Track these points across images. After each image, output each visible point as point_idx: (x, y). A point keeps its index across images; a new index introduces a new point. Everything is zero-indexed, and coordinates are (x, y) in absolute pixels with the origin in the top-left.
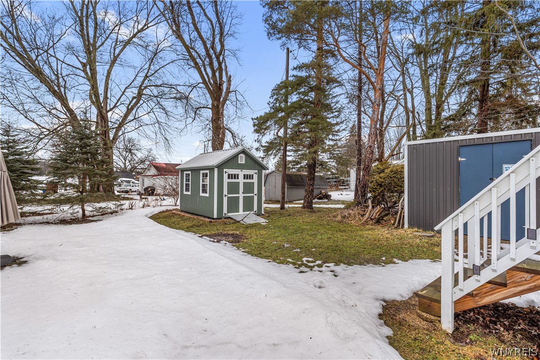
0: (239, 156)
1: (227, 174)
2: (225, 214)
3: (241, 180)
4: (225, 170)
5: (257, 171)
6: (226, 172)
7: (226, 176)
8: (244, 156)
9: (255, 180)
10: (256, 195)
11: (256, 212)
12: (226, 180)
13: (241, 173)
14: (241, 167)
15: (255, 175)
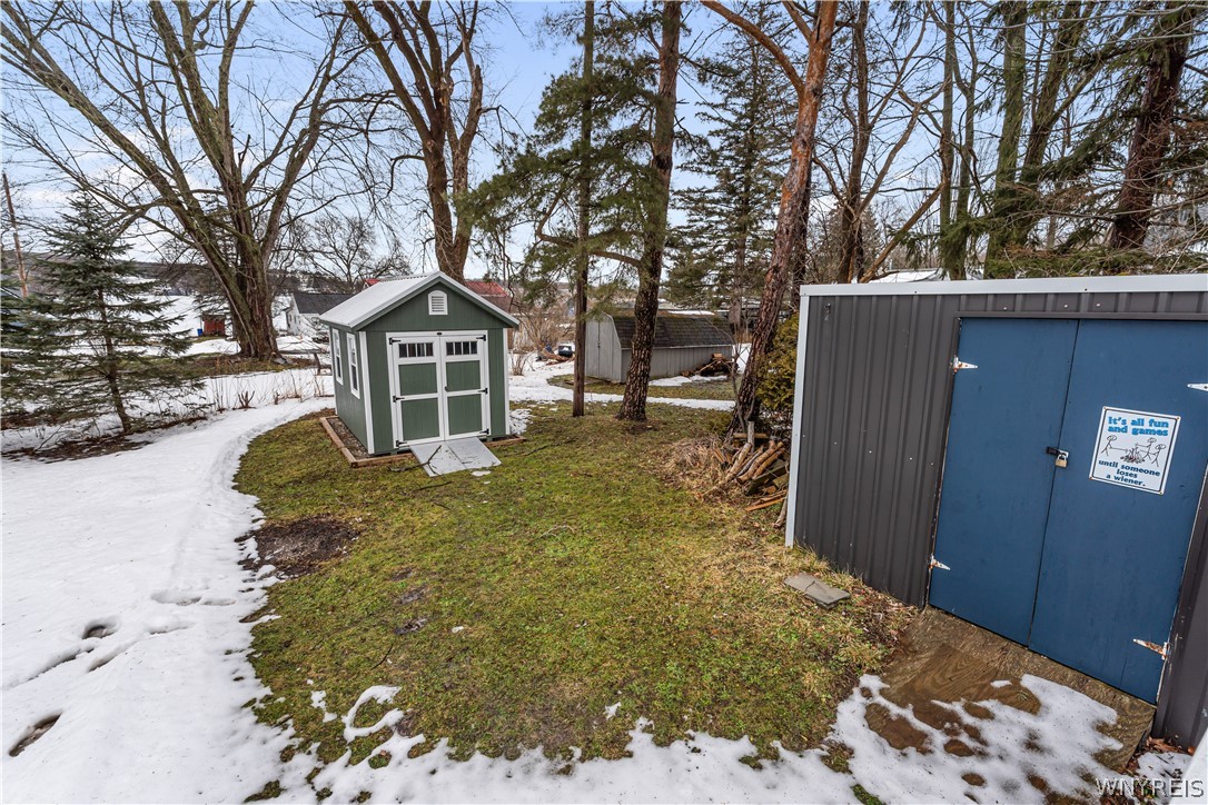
0: (430, 295)
1: (396, 345)
2: (398, 443)
3: (440, 358)
4: (389, 335)
5: (485, 332)
6: (392, 341)
7: (392, 352)
8: (445, 295)
9: (482, 354)
10: (486, 391)
11: (487, 432)
12: (394, 360)
13: (439, 341)
14: (439, 324)
15: (480, 344)
